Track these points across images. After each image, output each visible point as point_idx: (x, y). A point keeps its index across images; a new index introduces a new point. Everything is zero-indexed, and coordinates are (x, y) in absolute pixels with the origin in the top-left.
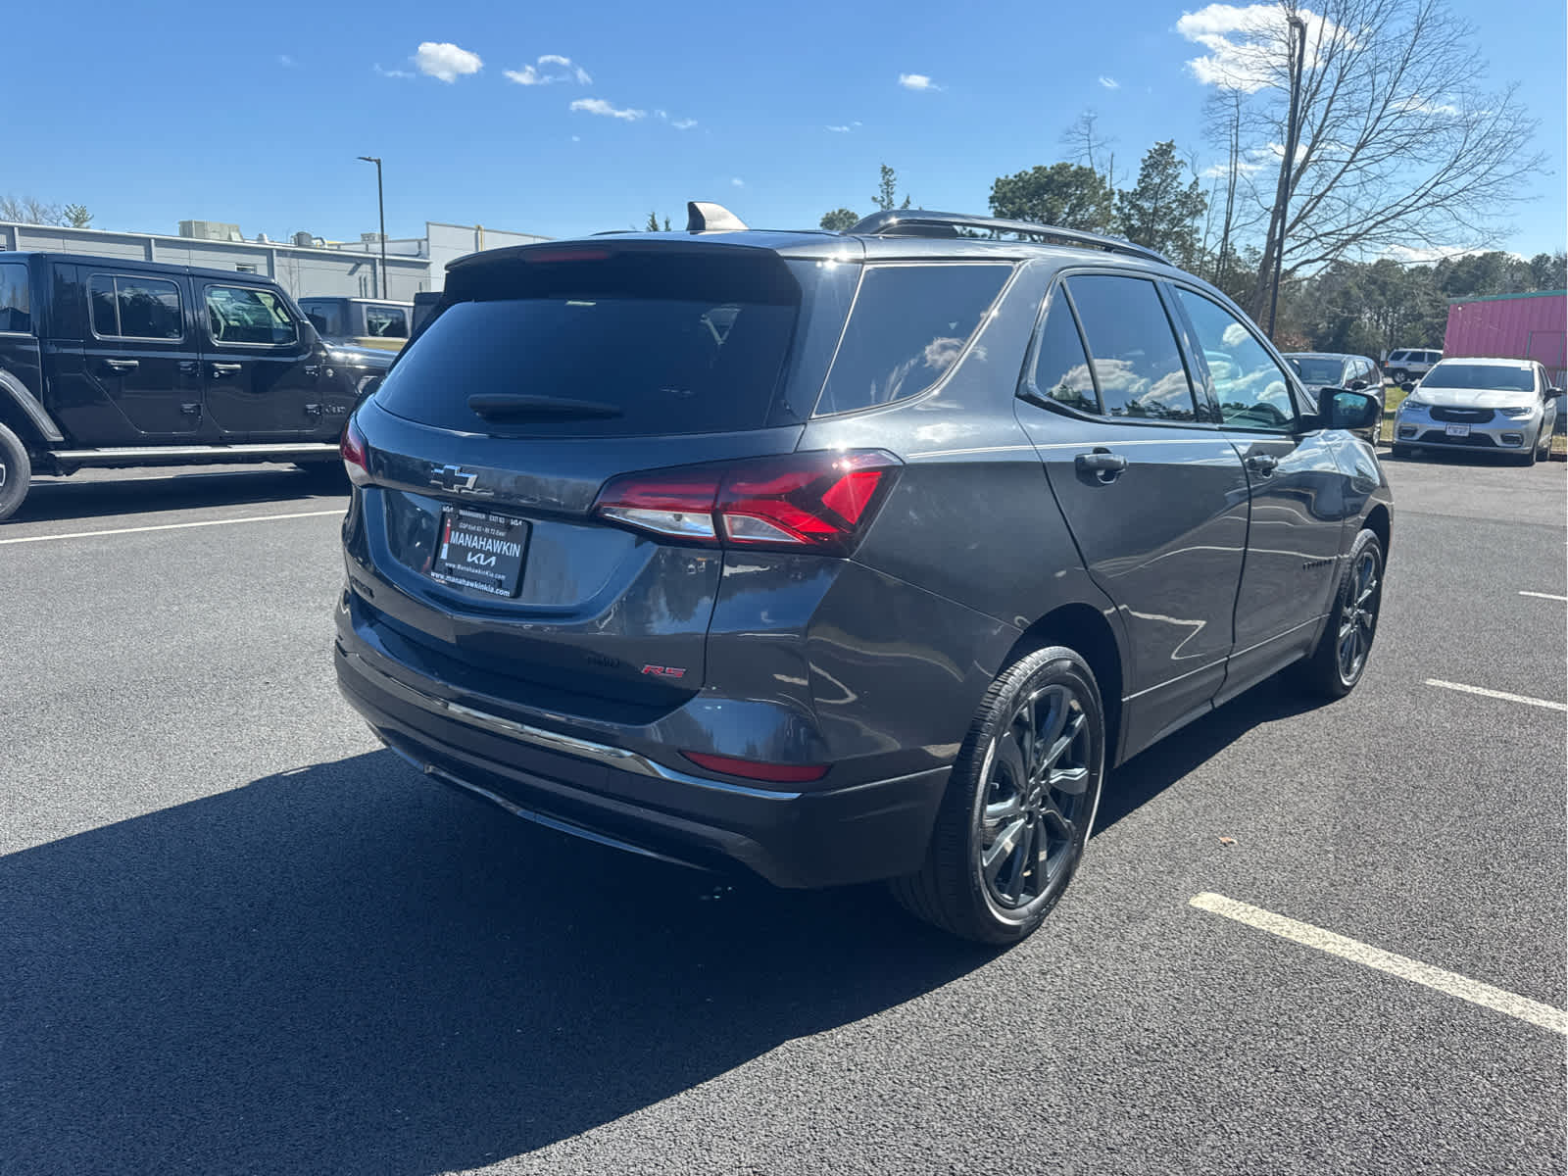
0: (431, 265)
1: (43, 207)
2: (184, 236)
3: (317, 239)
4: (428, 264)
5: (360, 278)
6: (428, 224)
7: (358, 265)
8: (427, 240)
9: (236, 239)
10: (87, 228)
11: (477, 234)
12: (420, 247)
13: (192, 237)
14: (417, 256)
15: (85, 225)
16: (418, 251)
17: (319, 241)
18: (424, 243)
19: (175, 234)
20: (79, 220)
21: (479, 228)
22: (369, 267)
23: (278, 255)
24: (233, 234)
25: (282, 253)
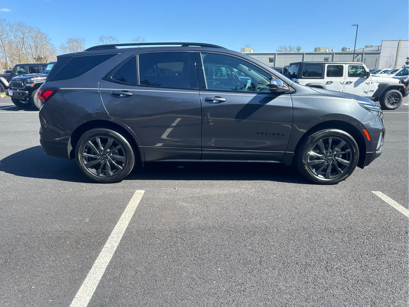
0: (381, 53)
1: (292, 48)
2: (315, 52)
3: (348, 49)
4: (380, 53)
5: (358, 59)
6: (382, 41)
7: (358, 55)
8: (381, 46)
9: (327, 51)
10: (300, 52)
11: (399, 42)
12: (379, 48)
13: (316, 52)
14: (377, 51)
15: (300, 51)
16: (378, 49)
17: (349, 49)
18: (380, 47)
19: (313, 51)
20: (298, 50)
21: (400, 40)
22: (361, 55)
23: (335, 54)
24: (327, 50)
25: (336, 54)
